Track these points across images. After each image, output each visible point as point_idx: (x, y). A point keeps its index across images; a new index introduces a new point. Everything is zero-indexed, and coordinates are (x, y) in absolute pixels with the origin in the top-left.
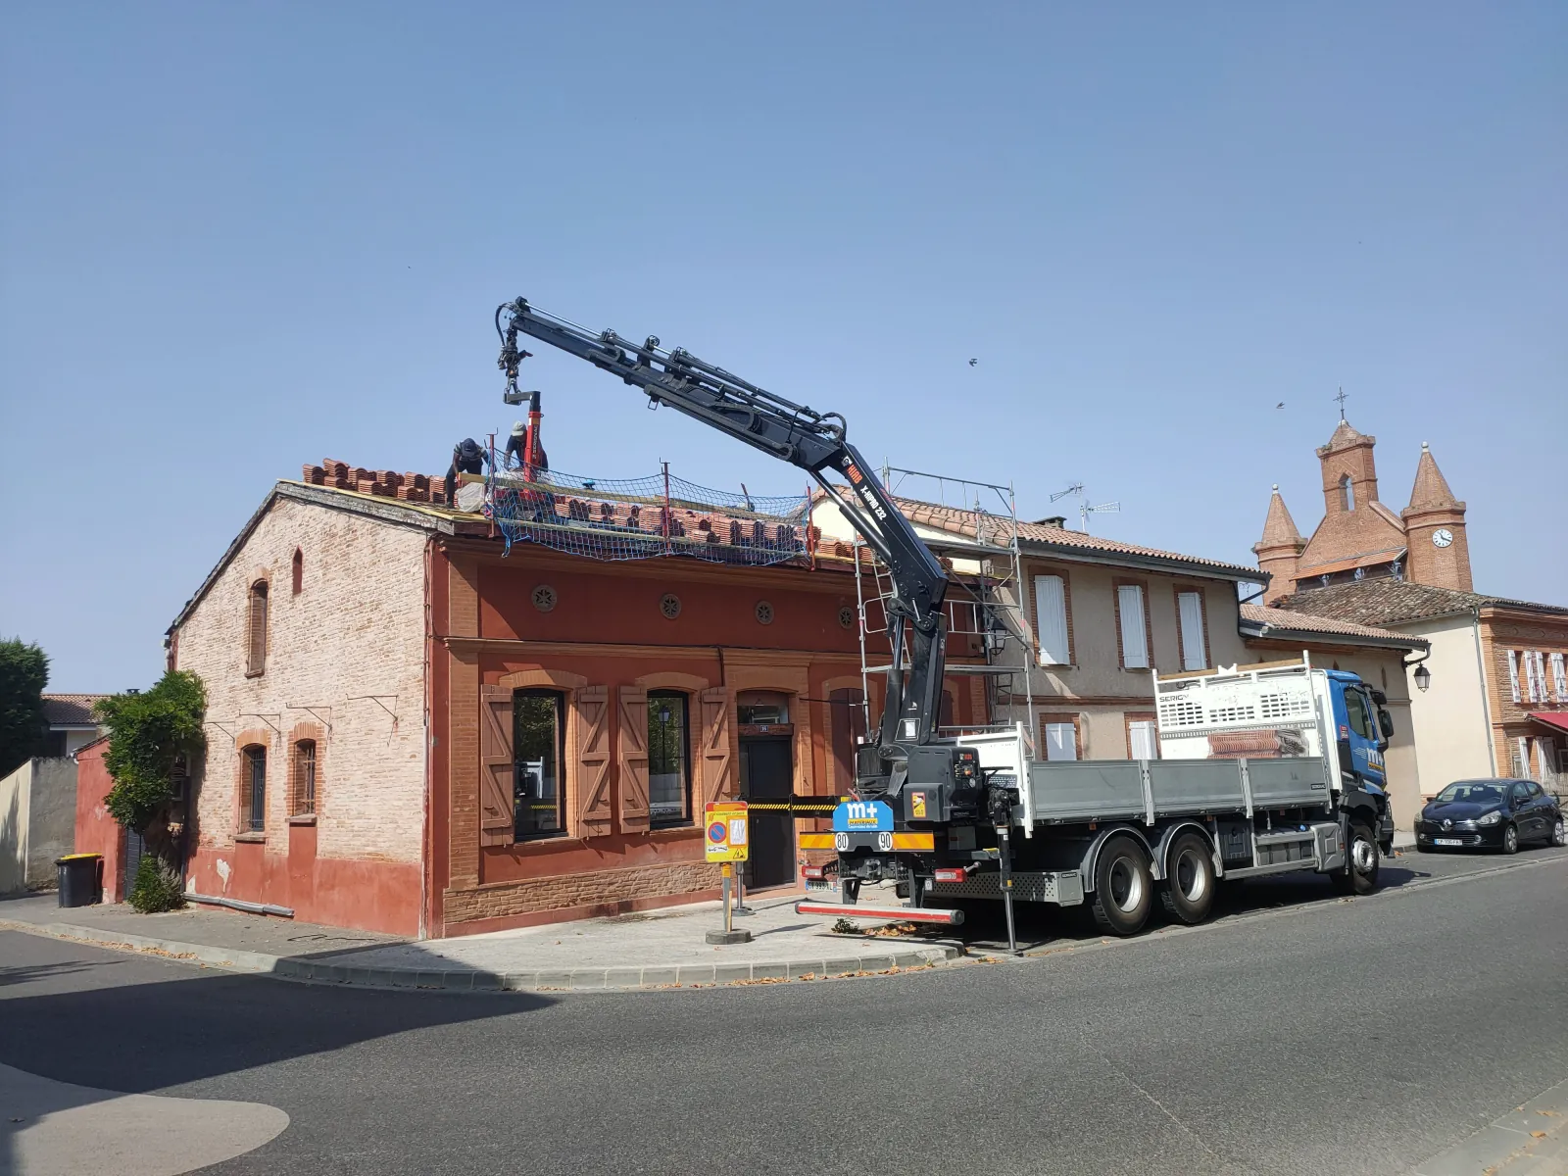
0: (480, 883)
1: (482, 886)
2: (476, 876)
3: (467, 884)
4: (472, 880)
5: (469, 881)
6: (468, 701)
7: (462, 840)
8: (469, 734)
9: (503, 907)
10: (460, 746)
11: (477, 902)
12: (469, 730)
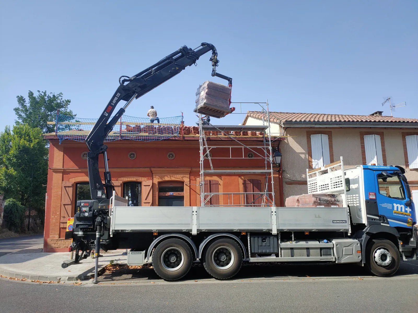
0: (59, 238)
1: (59, 239)
2: (58, 236)
3: (55, 238)
4: (57, 237)
5: (55, 237)
6: (58, 186)
7: (54, 225)
8: (58, 195)
9: (67, 245)
10: (55, 199)
11: (58, 243)
12: (58, 194)
